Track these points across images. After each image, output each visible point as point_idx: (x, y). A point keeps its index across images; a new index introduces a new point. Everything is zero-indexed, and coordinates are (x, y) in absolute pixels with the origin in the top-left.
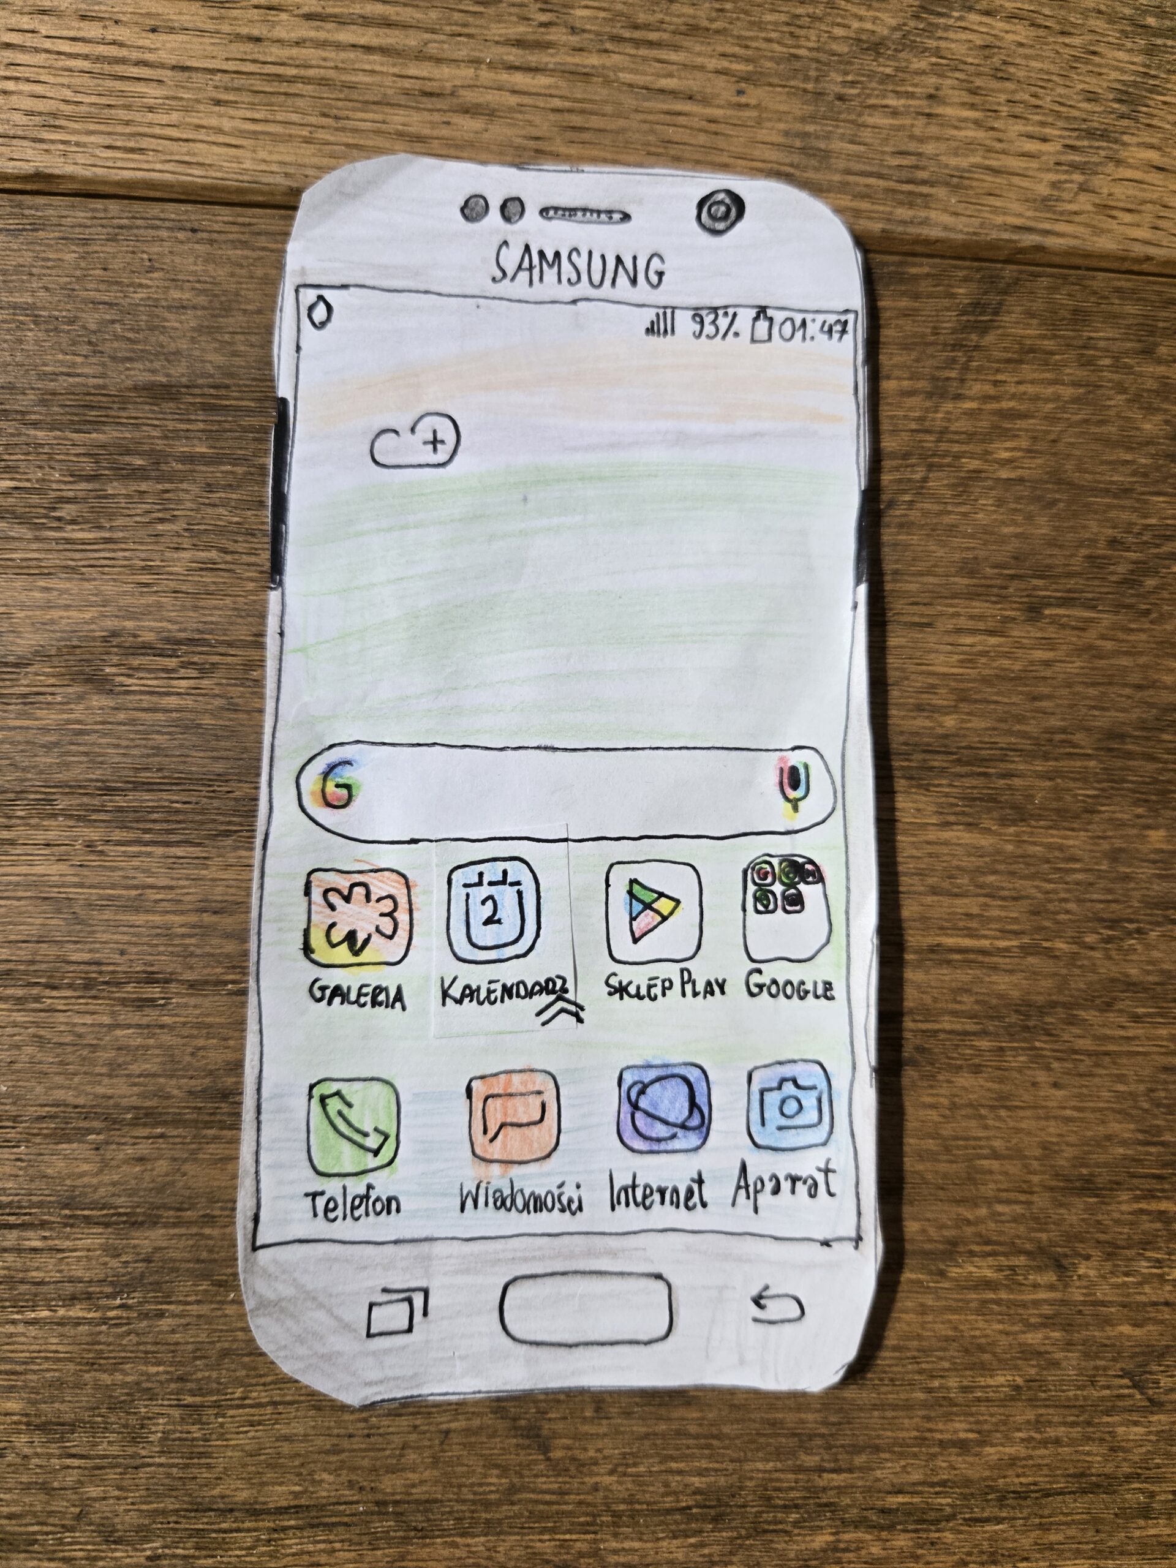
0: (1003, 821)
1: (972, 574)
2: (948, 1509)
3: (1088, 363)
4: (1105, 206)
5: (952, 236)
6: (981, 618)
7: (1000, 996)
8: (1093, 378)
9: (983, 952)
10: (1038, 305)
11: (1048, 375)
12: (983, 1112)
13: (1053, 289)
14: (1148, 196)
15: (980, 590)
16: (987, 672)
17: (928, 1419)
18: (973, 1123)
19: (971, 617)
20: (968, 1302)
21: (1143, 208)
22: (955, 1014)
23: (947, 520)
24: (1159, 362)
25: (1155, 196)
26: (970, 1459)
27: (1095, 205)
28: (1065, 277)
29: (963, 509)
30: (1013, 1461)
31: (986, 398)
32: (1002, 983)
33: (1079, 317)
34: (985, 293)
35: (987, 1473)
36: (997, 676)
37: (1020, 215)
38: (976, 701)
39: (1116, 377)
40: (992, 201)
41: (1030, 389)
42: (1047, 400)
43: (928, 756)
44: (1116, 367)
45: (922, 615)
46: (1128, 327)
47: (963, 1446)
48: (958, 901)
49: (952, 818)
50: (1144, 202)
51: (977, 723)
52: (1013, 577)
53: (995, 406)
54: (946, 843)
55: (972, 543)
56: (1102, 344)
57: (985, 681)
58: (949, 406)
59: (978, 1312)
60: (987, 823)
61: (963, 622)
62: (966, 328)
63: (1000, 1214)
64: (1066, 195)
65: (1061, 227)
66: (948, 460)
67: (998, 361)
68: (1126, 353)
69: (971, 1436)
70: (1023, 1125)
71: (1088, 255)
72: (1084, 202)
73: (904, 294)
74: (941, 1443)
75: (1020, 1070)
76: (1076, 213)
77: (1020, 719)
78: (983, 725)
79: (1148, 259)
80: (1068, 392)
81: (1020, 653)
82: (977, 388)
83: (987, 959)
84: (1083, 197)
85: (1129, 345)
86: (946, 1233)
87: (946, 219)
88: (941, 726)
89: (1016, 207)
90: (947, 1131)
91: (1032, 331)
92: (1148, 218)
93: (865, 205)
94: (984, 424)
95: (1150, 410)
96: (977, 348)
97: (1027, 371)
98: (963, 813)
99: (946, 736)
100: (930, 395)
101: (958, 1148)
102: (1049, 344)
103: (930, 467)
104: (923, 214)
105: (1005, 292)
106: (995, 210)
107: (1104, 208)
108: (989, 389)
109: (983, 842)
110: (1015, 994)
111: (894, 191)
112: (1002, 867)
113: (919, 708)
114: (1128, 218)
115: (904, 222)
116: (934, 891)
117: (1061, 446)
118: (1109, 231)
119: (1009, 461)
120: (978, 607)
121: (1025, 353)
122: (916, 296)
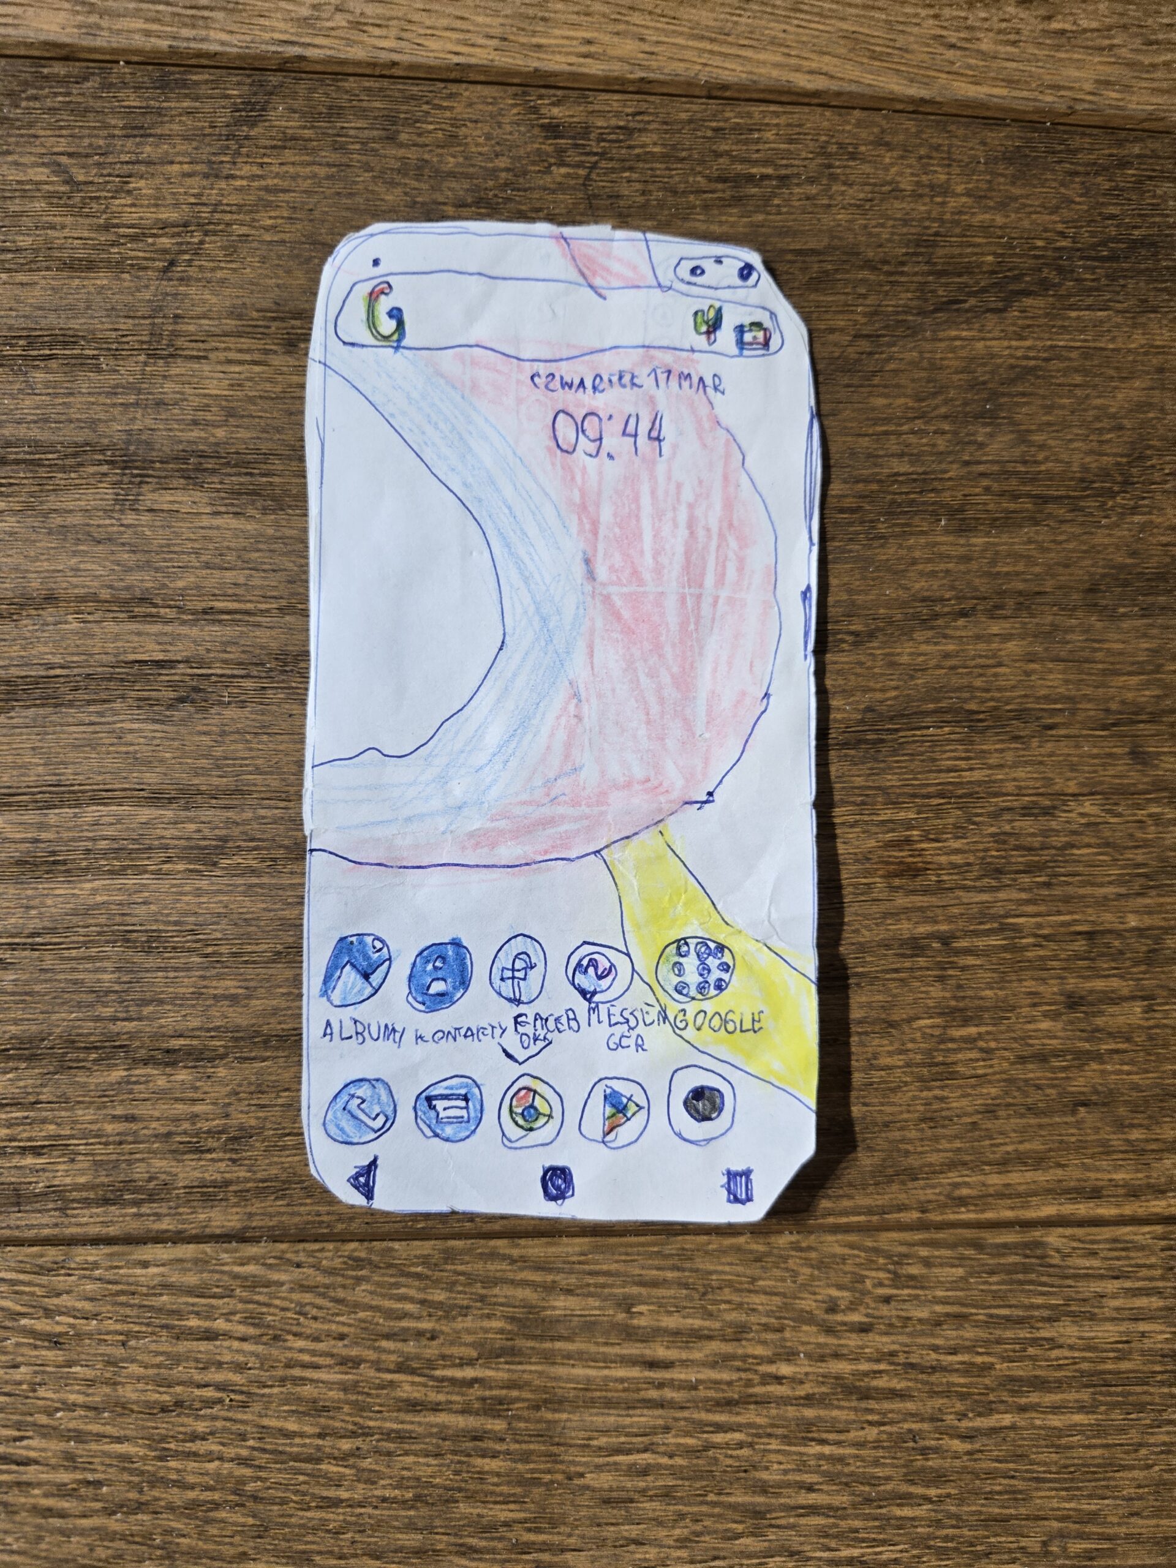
0: (265, 511)
1: (240, 317)
2: (222, 1050)
3: (338, 147)
4: (358, 23)
5: (228, 49)
6: (248, 351)
7: (262, 648)
8: (344, 160)
9: (247, 613)
10: (298, 104)
11: (307, 158)
12: (248, 737)
13: (313, 90)
14: (394, 14)
15: (249, 329)
16: (250, 394)
17: (203, 977)
18: (240, 746)
19: (240, 351)
20: (237, 886)
21: (391, 23)
22: (225, 661)
23: (219, 274)
24: (401, 145)
25: (400, 14)
26: (240, 1010)
27: (349, 22)
28: (322, 80)
29: (233, 266)
30: (275, 1011)
31: (253, 177)
32: (262, 636)
33: (335, 112)
34: (255, 94)
35: (254, 1021)
36: (261, 397)
37: (286, 32)
38: (243, 416)
39: (364, 158)
40: (262, 21)
41: (291, 170)
42: (306, 178)
43: (202, 460)
44: (364, 151)
45: (199, 350)
46: (375, 118)
47: (234, 999)
48: (228, 574)
49: (223, 509)
50: (390, 19)
51: (243, 434)
52: (274, 319)
53: (263, 183)
54: (218, 528)
55: (241, 293)
56: (352, 132)
57: (251, 400)
58: (223, 184)
59: (244, 894)
60: (251, 511)
61: (232, 355)
62: (238, 123)
63: (264, 817)
64: (324, 15)
65: (318, 41)
66: (220, 227)
67: (265, 148)
68: (373, 140)
69: (240, 991)
70: (281, 747)
71: (343, 62)
72: (340, 20)
73: (186, 96)
74: (215, 997)
75: (279, 705)
76: (333, 29)
77: (278, 430)
78: (249, 435)
79: (394, 64)
80: (322, 171)
81: (280, 378)
82: (246, 170)
83: (251, 619)
84: (339, 16)
85: (375, 133)
86: (217, 832)
87: (224, 37)
88: (213, 436)
89: (281, 25)
90: (218, 752)
91: (293, 124)
92: (393, 32)
93: (155, 27)
94: (251, 198)
95: (393, 184)
96: (247, 138)
97: (289, 155)
98: (232, 505)
99: (217, 444)
100: (206, 176)
101: (228, 766)
102: (308, 133)
103: (206, 233)
104: (203, 33)
105: (271, 94)
106: (264, 28)
107: (357, 25)
108: (256, 170)
109: (249, 527)
110: (274, 645)
111: (179, 15)
112: (261, 546)
113: (195, 423)
114: (377, 31)
115: (188, 39)
116: (207, 566)
117: (317, 214)
118: (362, 42)
119: (274, 227)
120: (245, 342)
121: (288, 141)
122: (196, 98)
